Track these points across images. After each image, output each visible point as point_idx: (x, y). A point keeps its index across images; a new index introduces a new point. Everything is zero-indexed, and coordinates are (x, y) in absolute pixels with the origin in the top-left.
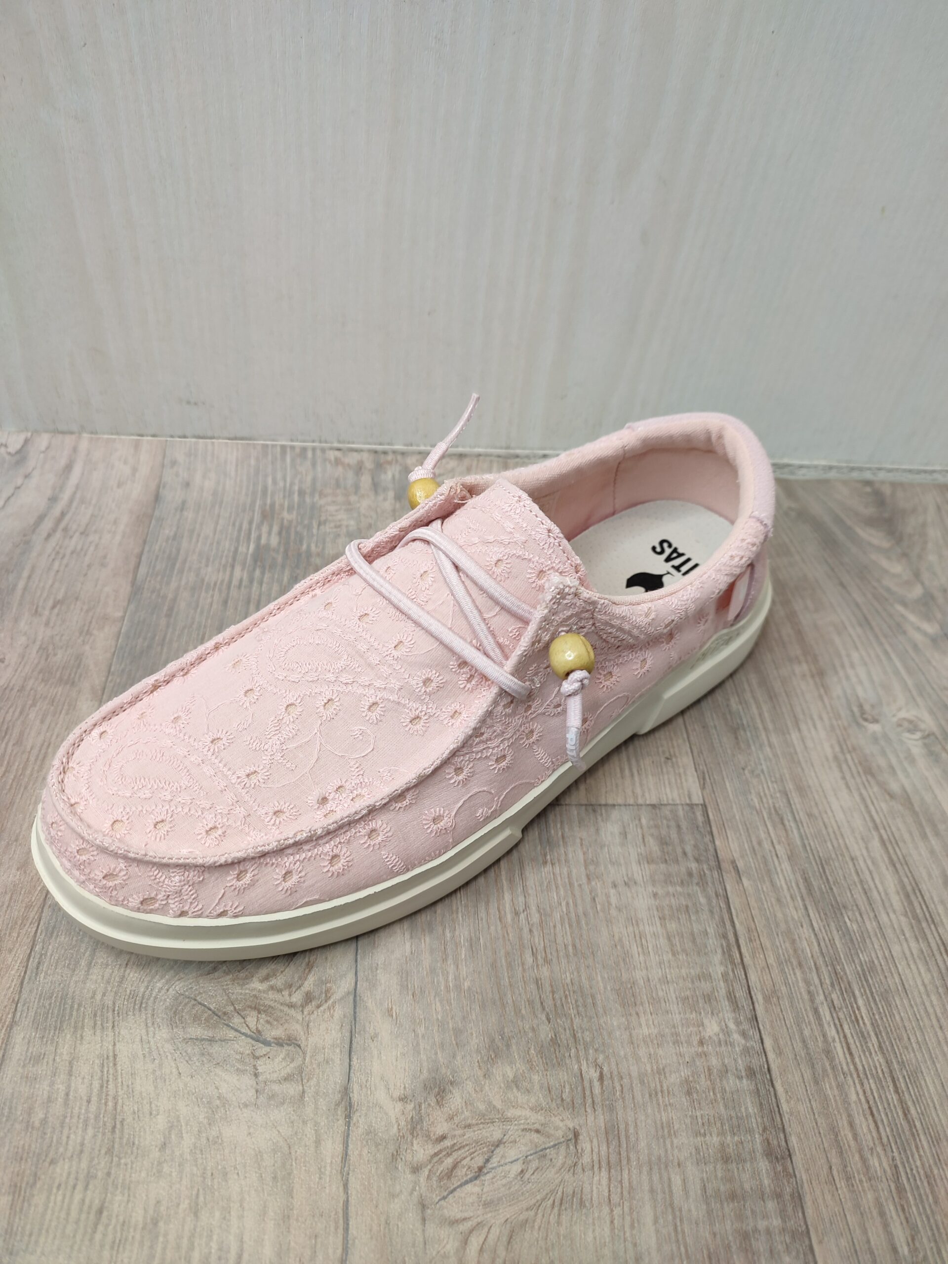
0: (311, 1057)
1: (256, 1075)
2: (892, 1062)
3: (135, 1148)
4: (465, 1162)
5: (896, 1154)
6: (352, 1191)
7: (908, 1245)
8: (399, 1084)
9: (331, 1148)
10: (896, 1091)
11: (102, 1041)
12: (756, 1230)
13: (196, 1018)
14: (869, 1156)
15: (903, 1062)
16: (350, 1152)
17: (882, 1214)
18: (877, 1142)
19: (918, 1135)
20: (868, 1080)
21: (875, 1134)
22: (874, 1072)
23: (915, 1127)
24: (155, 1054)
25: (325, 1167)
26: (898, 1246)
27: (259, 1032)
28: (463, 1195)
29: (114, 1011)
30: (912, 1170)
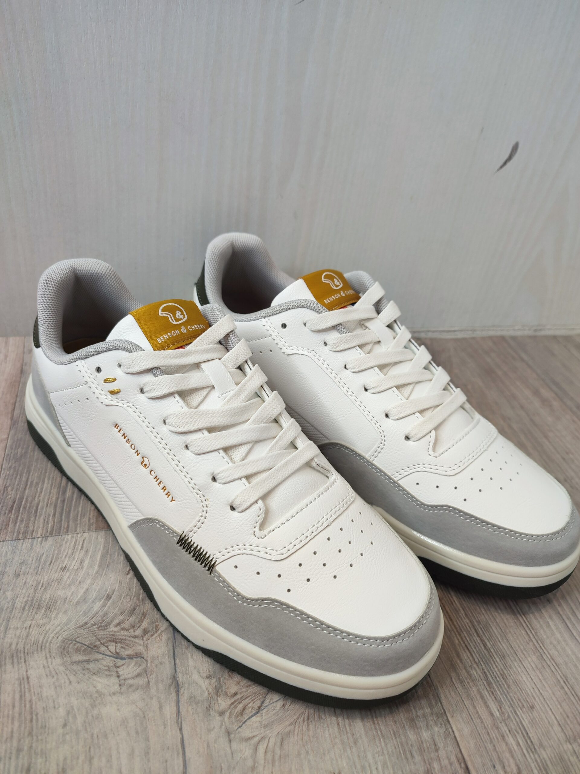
0: (152, 662)
1: (118, 677)
2: (473, 622)
3: (47, 729)
4: (250, 705)
5: (484, 667)
6: (185, 733)
7: (498, 710)
8: (205, 669)
9: (169, 710)
10: (478, 635)
11: (18, 670)
12: (417, 716)
13: (77, 650)
14: (470, 670)
15: (479, 621)
16: (181, 711)
17: (482, 697)
18: (473, 662)
19: (493, 656)
20: (463, 632)
21: (471, 658)
22: (465, 627)
23: (491, 652)
24: (54, 673)
25: (167, 720)
26: (493, 712)
27: (116, 653)
28: (251, 723)
29: (24, 652)
30: (493, 673)
